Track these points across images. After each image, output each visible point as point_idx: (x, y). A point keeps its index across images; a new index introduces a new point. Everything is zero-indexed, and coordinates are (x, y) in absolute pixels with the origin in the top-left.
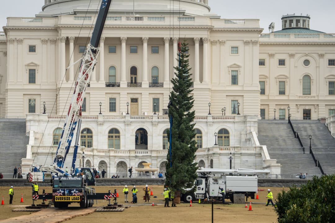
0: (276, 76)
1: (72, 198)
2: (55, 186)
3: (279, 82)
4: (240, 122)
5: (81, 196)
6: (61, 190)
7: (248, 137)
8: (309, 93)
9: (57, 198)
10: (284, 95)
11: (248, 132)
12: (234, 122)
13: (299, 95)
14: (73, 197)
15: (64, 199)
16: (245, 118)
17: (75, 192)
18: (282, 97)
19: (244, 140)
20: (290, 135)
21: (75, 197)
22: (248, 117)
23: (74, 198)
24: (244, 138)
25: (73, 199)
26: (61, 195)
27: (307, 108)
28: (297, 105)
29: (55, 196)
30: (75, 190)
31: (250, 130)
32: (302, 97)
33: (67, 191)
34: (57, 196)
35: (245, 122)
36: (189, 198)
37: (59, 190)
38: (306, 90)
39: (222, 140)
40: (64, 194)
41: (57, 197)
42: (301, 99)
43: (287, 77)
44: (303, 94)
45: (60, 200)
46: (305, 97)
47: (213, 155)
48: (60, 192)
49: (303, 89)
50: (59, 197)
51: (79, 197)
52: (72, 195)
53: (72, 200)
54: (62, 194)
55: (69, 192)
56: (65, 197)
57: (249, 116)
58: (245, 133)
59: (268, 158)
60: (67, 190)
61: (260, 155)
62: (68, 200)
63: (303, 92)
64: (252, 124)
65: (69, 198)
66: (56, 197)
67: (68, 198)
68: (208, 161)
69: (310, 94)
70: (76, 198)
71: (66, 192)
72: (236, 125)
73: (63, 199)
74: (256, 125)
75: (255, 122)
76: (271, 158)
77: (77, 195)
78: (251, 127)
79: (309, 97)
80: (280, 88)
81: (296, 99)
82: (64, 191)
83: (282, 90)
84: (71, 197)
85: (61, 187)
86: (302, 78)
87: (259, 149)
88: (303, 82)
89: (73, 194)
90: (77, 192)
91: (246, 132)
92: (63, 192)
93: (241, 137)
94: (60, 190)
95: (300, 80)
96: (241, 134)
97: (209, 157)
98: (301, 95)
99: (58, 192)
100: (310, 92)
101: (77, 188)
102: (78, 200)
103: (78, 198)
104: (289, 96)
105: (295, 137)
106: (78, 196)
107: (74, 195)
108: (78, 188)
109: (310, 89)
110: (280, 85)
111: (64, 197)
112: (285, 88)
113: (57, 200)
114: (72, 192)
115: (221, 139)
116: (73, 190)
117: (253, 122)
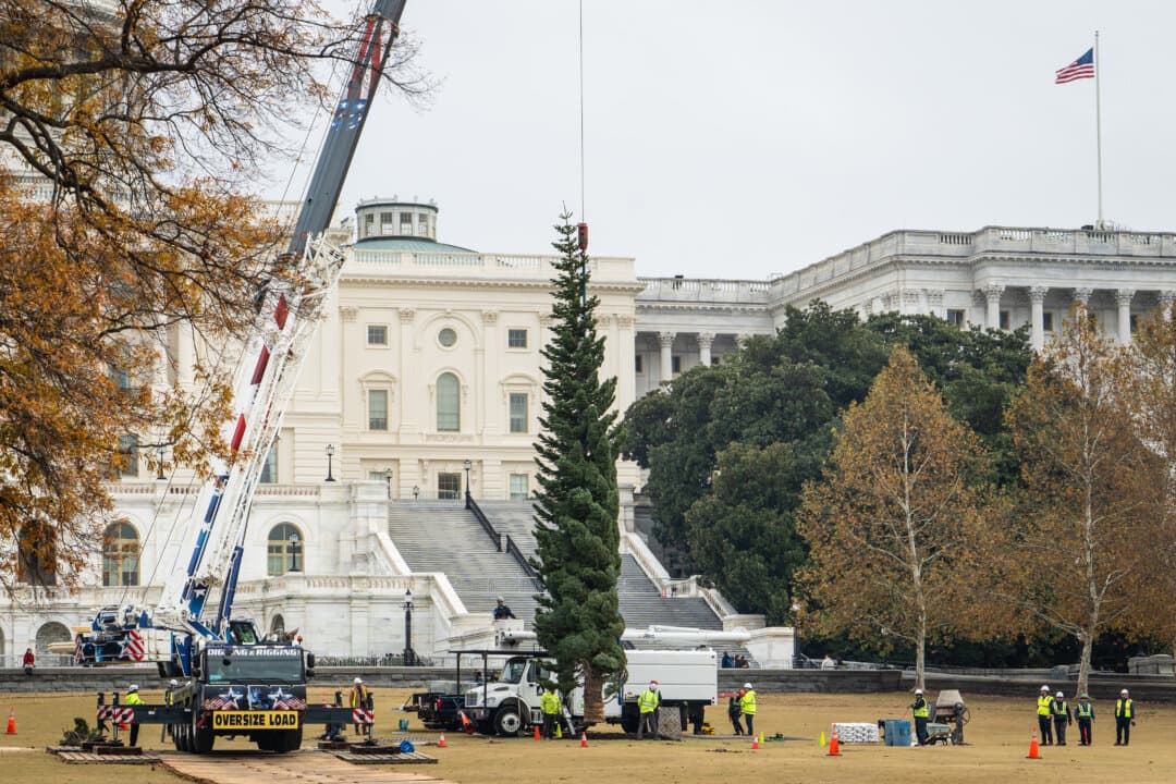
0: (361, 374)
1: (271, 716)
2: (212, 677)
3: (372, 391)
4: (335, 503)
5: (299, 711)
6: (234, 689)
7: (361, 549)
8: (455, 427)
9: (219, 716)
10: (383, 431)
11: (361, 534)
12: (317, 505)
13: (426, 431)
14: (274, 714)
15: (243, 721)
16: (350, 492)
17: (280, 698)
18: (379, 437)
19: (349, 559)
20: (481, 544)
21: (282, 713)
22: (359, 489)
23: (278, 716)
24: (347, 552)
25: (273, 720)
26: (233, 708)
27: (450, 469)
28: (420, 461)
29: (212, 711)
30: (280, 691)
31: (367, 528)
32: (435, 437)
33: (255, 694)
34: (220, 709)
35: (349, 504)
36: (511, 722)
37: (226, 691)
38: (447, 419)
39: (281, 558)
40: (243, 705)
41: (221, 713)
42: (432, 443)
43: (391, 379)
44: (439, 430)
45: (231, 724)
46: (444, 437)
47: (286, 601)
48: (231, 698)
49: (438, 414)
50: (226, 713)
51: (296, 713)
52: (270, 709)
53: (272, 723)
54: (236, 705)
55: (260, 696)
56: (246, 716)
57: (362, 485)
58: (353, 537)
59: (461, 609)
60: (252, 691)
61: (425, 602)
62: (256, 723)
63: (438, 422)
64: (373, 511)
65: (263, 716)
66: (215, 714)
67: (256, 716)
68: (264, 619)
69: (458, 430)
70: (285, 716)
71: (251, 699)
72: (325, 515)
73: (239, 722)
74: (385, 513)
75: (381, 503)
76: (469, 611)
77: (287, 708)
78: (370, 520)
79: (454, 438)
80: (371, 412)
81: (420, 442)
82: (245, 692)
83: (377, 416)
84: (267, 714)
85: (234, 681)
86: (434, 382)
87: (424, 582)
88: (438, 395)
89: (275, 705)
90: (288, 696)
91: (355, 534)
92: (239, 696)
93: (338, 551)
94: (231, 691)
95: (429, 386)
96: (339, 541)
97: (269, 609)
98: (434, 431)
99: (223, 696)
100: (458, 422)
101: (286, 683)
102: (292, 723)
103: (292, 716)
104: (398, 434)
105: (499, 550)
106: (291, 709)
107: (278, 708)
108: (291, 683)
109: (458, 415)
110: (371, 403)
111: (243, 713)
112: (386, 412)
113: (219, 724)
114: (272, 696)
115: (279, 555)
116: (275, 690)
117: (375, 505)
